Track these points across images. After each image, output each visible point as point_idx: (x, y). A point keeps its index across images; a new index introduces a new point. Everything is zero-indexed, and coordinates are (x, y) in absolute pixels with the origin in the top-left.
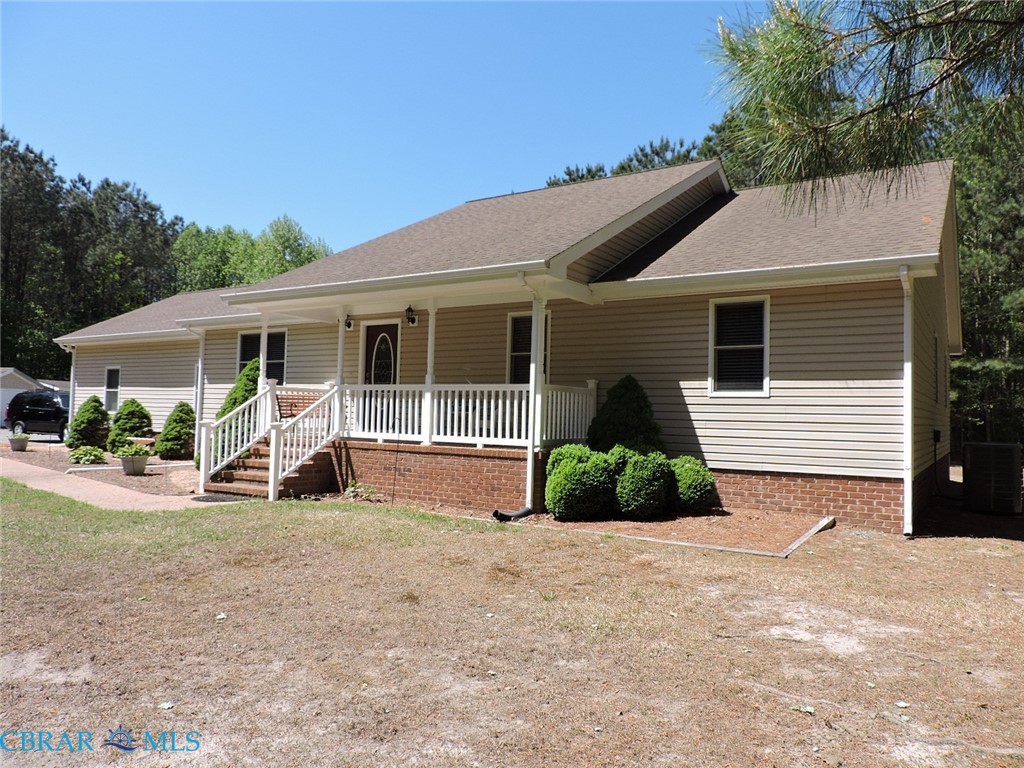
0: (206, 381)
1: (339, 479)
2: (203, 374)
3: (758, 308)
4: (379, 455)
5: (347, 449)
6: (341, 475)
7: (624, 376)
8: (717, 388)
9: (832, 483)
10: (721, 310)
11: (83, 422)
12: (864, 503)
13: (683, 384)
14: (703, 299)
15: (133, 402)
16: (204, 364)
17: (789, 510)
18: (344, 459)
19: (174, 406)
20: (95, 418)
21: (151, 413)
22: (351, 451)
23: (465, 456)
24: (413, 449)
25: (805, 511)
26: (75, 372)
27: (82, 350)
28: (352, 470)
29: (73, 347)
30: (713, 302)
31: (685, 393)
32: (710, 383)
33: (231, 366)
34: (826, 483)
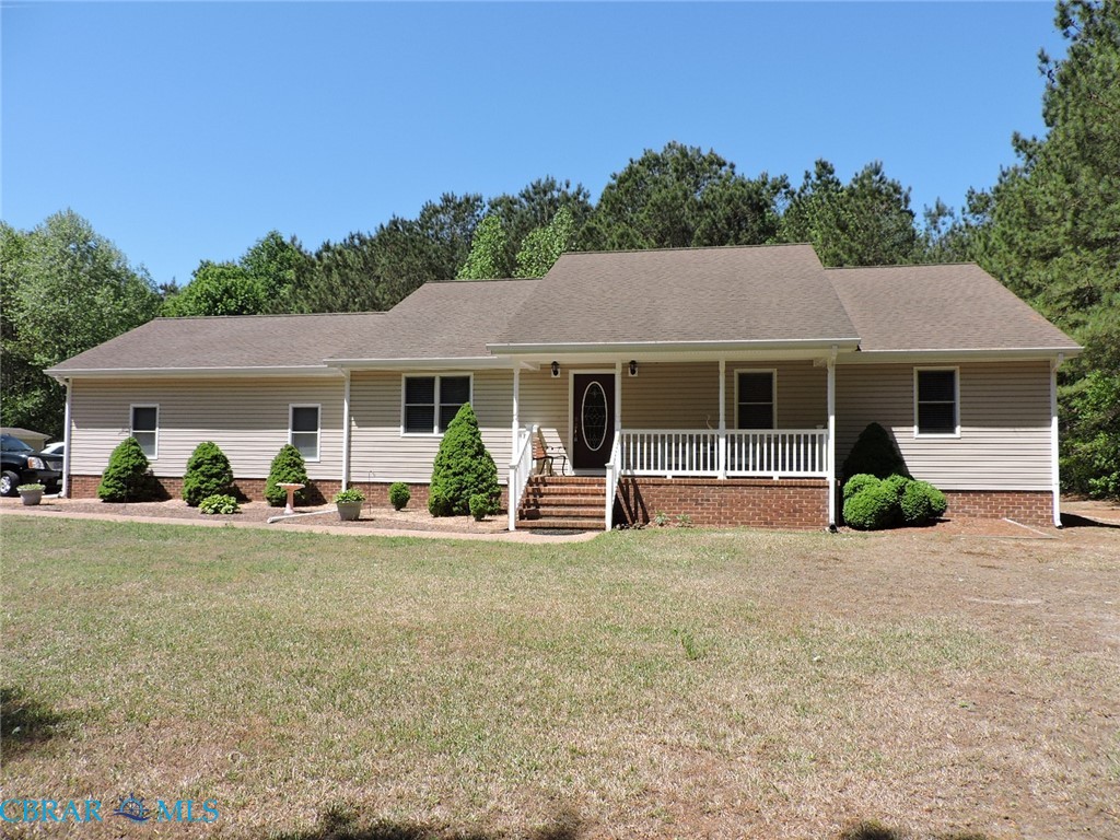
0: (353, 423)
1: (626, 512)
2: (350, 416)
3: (951, 374)
4: (668, 489)
5: (636, 486)
6: (629, 508)
7: (870, 423)
8: (921, 432)
9: (1005, 496)
10: (921, 374)
11: (126, 469)
12: (1027, 508)
13: (894, 429)
14: (910, 366)
15: (211, 445)
16: (350, 406)
17: (975, 516)
18: (632, 493)
19: (279, 449)
20: (141, 464)
21: (228, 457)
22: (640, 487)
24: (712, 483)
25: (986, 517)
26: (71, 409)
27: (79, 384)
28: (642, 503)
29: (67, 380)
30: (916, 369)
31: (896, 435)
32: (916, 428)
33: (396, 403)
34: (999, 497)
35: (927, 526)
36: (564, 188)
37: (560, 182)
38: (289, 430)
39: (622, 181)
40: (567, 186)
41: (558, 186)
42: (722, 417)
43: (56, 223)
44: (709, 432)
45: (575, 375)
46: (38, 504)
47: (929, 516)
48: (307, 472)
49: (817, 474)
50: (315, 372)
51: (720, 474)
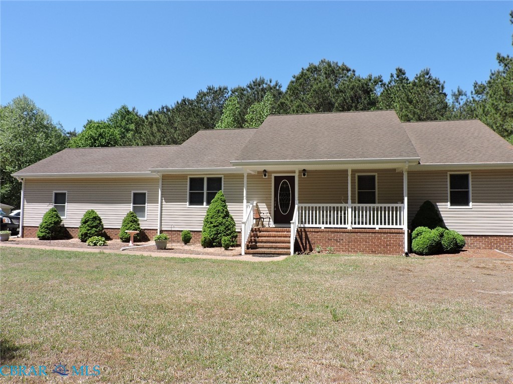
0: (164, 201)
1: (301, 246)
2: (162, 197)
3: (467, 176)
4: (322, 234)
5: (306, 232)
6: (302, 244)
7: (426, 200)
8: (451, 205)
9: (495, 238)
10: (451, 176)
11: (51, 223)
12: (507, 244)
13: (438, 204)
14: (446, 172)
15: (93, 211)
16: (162, 192)
17: (480, 248)
18: (304, 236)
19: (126, 213)
20: (58, 221)
21: (101, 218)
22: (308, 233)
23: (372, 233)
24: (344, 231)
25: (486, 248)
26: (24, 193)
28: (308, 240)
29: (22, 179)
30: (449, 173)
31: (439, 207)
32: (449, 203)
33: (185, 191)
34: (493, 238)
35: (455, 253)
36: (269, 83)
37: (267, 80)
38: (132, 204)
39: (298, 79)
40: (271, 82)
41: (266, 82)
42: (350, 198)
43: (17, 102)
44: (343, 205)
45: (275, 177)
46: (7, 240)
47: (456, 248)
48: (140, 225)
49: (398, 226)
50: (145, 175)
51: (349, 227)
